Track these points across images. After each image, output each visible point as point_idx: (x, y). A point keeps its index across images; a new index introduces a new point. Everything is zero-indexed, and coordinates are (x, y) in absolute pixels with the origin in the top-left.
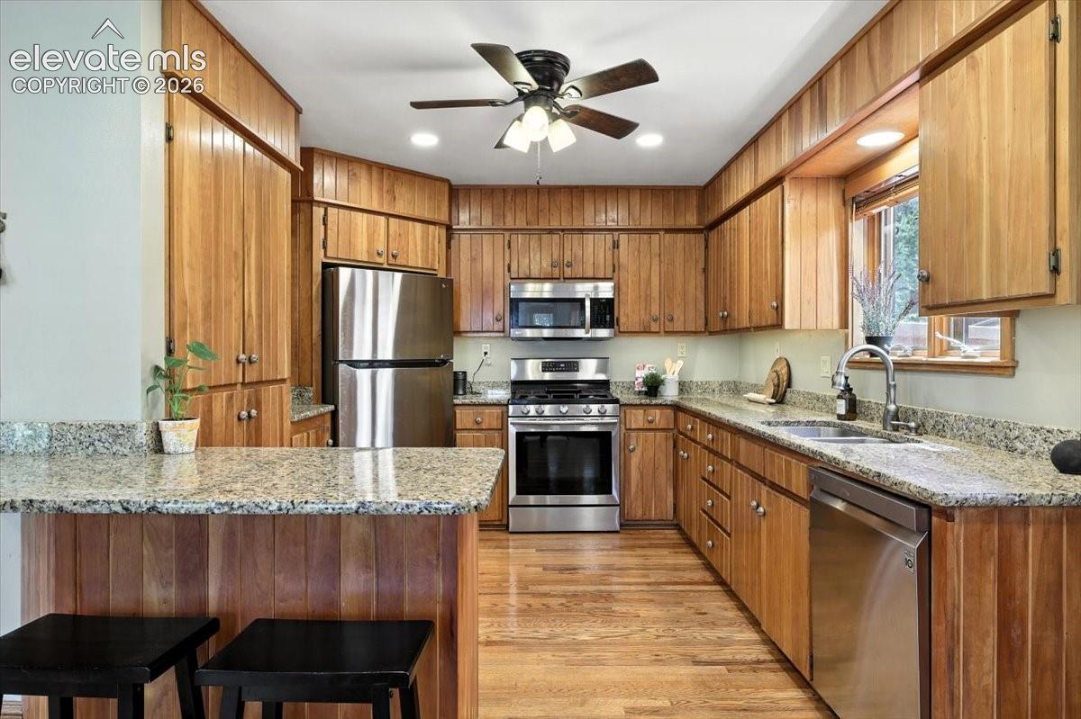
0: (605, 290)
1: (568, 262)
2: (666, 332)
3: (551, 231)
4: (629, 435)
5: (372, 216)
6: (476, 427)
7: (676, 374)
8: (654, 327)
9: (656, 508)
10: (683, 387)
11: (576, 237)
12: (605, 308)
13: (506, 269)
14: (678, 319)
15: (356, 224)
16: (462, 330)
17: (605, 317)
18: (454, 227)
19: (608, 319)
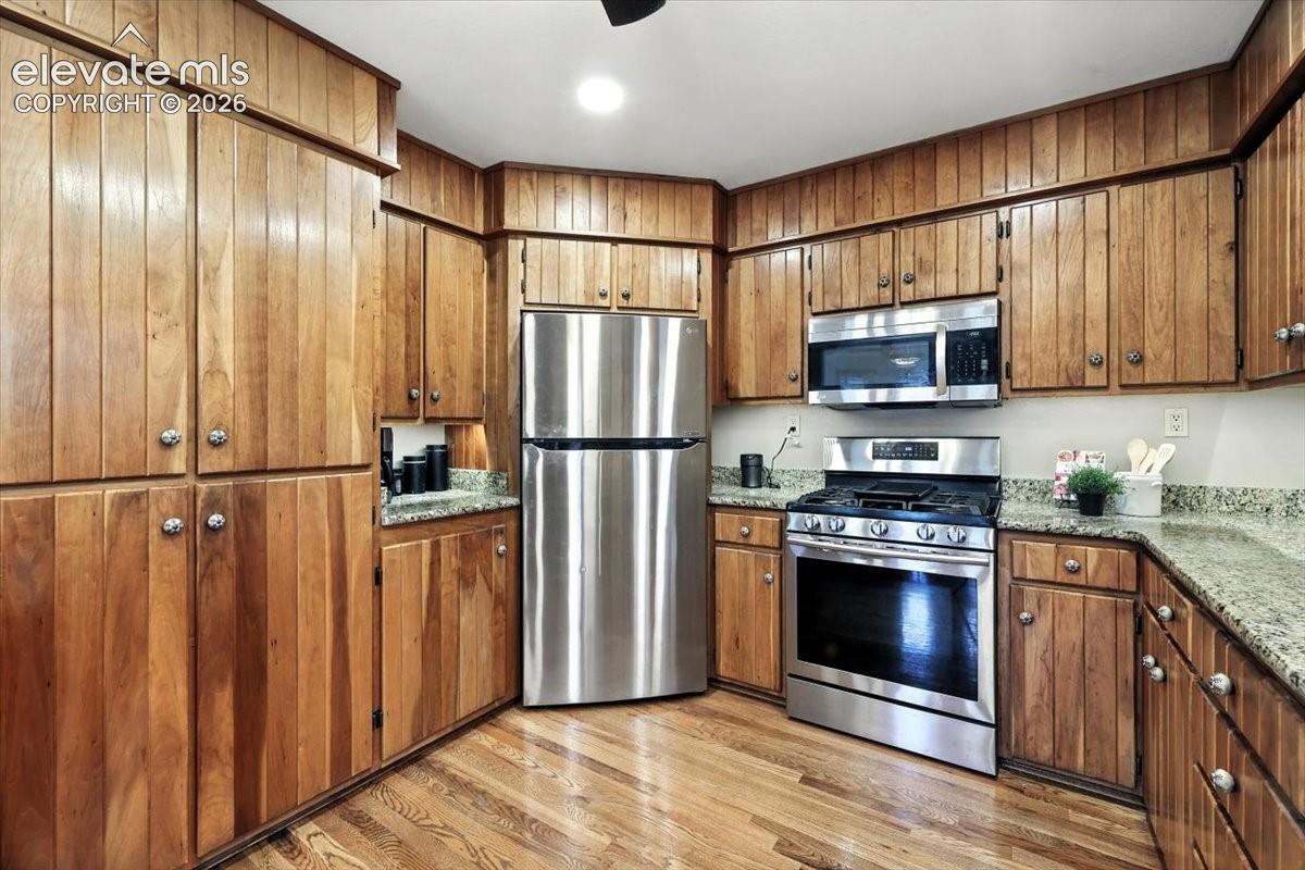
0: (979, 316)
1: (907, 275)
2: (1123, 386)
3: (877, 228)
4: (1021, 592)
5: (591, 244)
6: (741, 541)
7: (1156, 471)
8: (1094, 377)
9: (1087, 752)
10: (1174, 499)
11: (921, 230)
12: (978, 347)
13: (806, 300)
14: (1158, 358)
15: (568, 258)
16: (742, 395)
17: (979, 364)
18: (730, 250)
19: (984, 367)
